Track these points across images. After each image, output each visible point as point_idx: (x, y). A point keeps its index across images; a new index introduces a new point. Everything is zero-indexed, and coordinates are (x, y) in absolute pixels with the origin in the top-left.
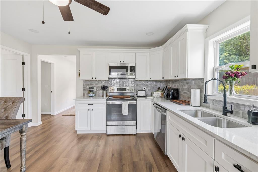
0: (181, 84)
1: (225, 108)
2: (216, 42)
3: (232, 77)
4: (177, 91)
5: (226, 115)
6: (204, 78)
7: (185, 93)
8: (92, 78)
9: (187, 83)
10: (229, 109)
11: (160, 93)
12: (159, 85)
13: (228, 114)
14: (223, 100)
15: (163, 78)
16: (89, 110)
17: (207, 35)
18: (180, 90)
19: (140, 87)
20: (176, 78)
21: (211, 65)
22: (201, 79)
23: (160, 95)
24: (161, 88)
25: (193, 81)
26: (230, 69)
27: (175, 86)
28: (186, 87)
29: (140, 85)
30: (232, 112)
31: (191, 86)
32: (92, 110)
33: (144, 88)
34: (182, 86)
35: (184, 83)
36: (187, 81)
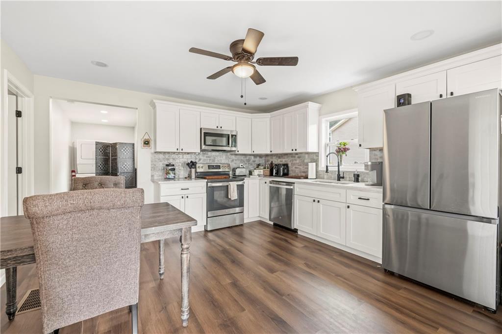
0: (291, 159)
1: (339, 175)
2: (327, 121)
3: (342, 151)
4: (286, 166)
6: (318, 153)
7: (296, 168)
8: (177, 150)
9: (299, 157)
10: (342, 176)
11: (262, 171)
12: (258, 160)
13: (341, 179)
14: (337, 170)
15: (271, 152)
16: (183, 197)
17: (320, 113)
18: (290, 165)
19: (236, 163)
20: (294, 151)
21: (324, 140)
22: (316, 153)
23: (262, 173)
24: (261, 165)
25: (307, 156)
26: (340, 145)
27: (281, 161)
28: (298, 162)
29: (236, 160)
30: (343, 178)
32: (187, 197)
33: (241, 165)
34: (293, 160)
35: (295, 157)
36: (299, 155)
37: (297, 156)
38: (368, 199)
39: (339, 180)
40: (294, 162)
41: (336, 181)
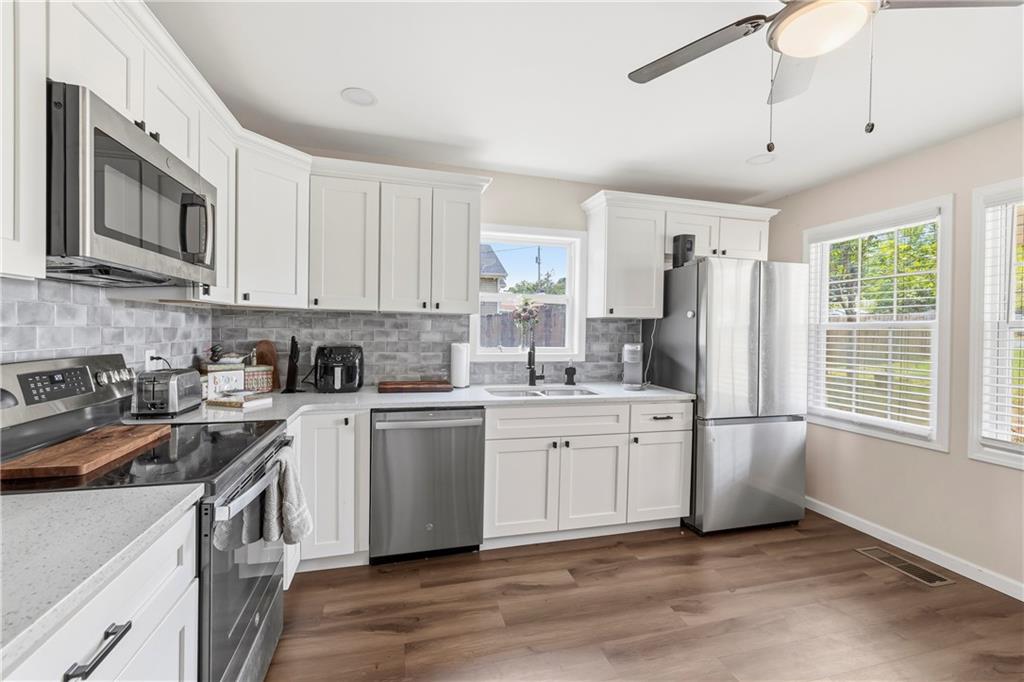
1: (533, 372)
5: (534, 385)
7: (385, 357)
9: (396, 326)
10: (538, 373)
13: (537, 381)
22: (460, 316)
25: (428, 323)
28: (394, 338)
30: (542, 377)
31: (418, 336)
34: (372, 334)
35: (382, 324)
36: (400, 320)
37: (389, 322)
38: (669, 418)
39: (532, 382)
40: (377, 339)
41: (526, 387)
